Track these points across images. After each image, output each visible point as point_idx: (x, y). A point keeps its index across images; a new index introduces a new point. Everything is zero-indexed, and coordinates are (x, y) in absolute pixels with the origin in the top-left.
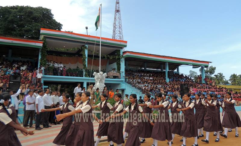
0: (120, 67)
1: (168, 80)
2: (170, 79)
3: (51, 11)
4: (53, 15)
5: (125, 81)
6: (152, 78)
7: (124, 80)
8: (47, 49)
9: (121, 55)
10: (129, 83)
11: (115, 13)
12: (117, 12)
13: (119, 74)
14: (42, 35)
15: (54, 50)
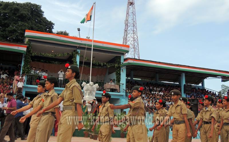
0: (120, 78)
2: (186, 95)
3: (41, 7)
4: (43, 12)
5: (126, 95)
6: (162, 94)
7: (124, 94)
8: (31, 54)
9: (121, 63)
11: (128, 7)
12: (130, 5)
13: (118, 86)
14: (26, 38)
15: (40, 56)
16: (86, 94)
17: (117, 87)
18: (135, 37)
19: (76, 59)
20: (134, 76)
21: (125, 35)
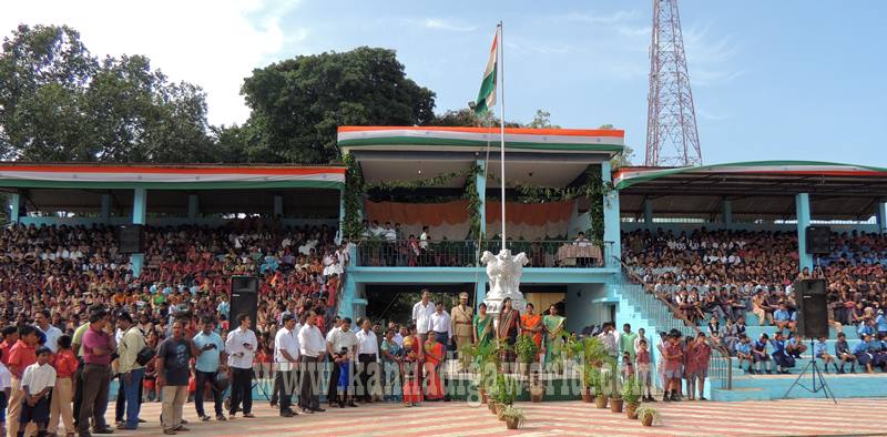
0: (602, 226)
1: (806, 261)
2: (814, 258)
3: (394, 55)
4: (403, 67)
5: (624, 274)
7: (617, 270)
9: (604, 184)
10: (634, 280)
13: (599, 249)
16: (494, 284)
17: (595, 252)
18: (684, 90)
19: (475, 186)
20: (654, 212)
21: (652, 90)
